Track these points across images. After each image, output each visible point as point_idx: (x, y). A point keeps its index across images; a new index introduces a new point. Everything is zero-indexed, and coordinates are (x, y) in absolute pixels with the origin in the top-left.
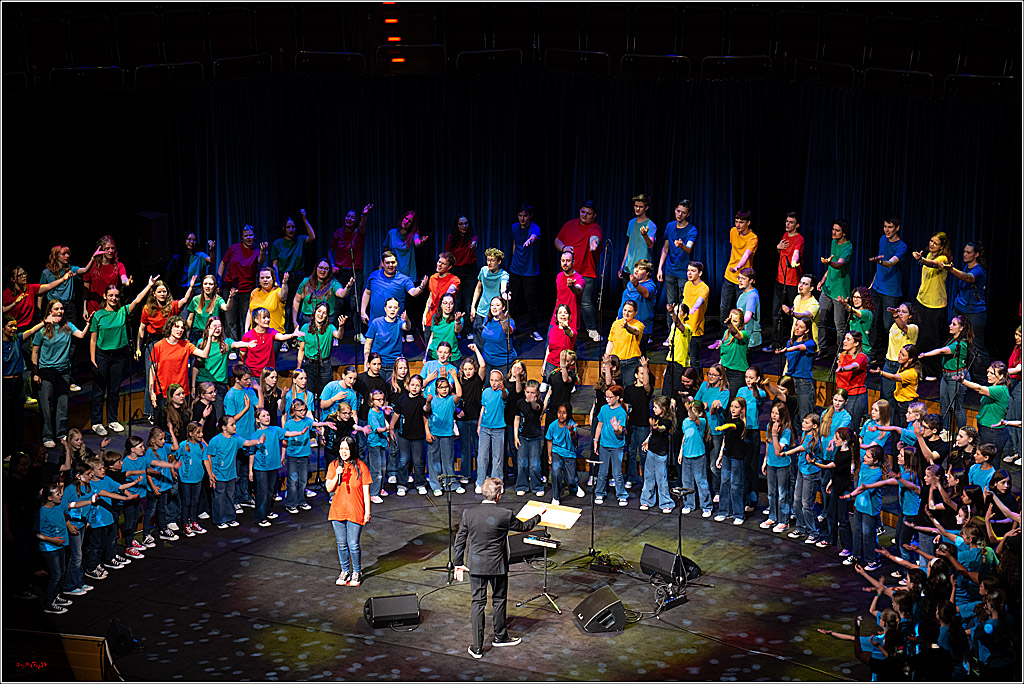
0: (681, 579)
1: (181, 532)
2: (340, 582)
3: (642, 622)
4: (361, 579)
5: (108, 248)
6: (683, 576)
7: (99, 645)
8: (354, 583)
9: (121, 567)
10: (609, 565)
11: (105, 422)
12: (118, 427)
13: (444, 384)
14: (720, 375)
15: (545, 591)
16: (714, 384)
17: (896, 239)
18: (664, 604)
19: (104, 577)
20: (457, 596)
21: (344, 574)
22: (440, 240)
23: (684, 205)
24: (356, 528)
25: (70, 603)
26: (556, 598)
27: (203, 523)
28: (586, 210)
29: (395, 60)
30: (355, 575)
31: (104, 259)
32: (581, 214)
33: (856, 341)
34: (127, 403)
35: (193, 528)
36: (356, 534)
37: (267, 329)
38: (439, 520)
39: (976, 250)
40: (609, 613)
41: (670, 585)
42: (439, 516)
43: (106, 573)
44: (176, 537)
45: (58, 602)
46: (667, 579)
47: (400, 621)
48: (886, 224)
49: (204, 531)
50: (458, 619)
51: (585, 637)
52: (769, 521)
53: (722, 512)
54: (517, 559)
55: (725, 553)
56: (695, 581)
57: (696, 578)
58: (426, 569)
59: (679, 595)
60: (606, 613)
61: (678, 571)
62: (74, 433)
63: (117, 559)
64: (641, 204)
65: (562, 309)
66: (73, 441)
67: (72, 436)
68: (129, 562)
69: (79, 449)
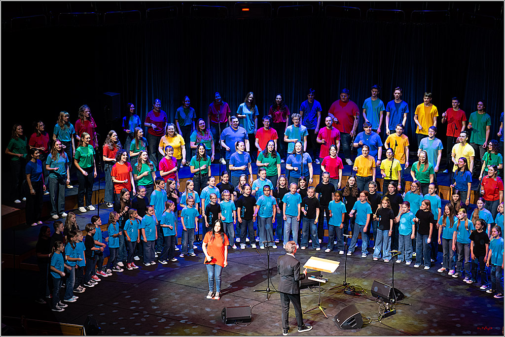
0: (393, 301)
2: (209, 297)
3: (372, 324)
4: (220, 296)
5: (87, 112)
6: (394, 298)
7: (80, 329)
8: (217, 298)
9: (93, 286)
10: (354, 291)
11: (85, 205)
12: (92, 208)
13: (267, 189)
14: (418, 187)
15: (319, 305)
16: (414, 192)
18: (384, 314)
19: (83, 291)
20: (272, 306)
21: (211, 293)
22: (266, 109)
24: (220, 268)
25: (66, 306)
26: (325, 309)
27: (137, 263)
28: (344, 94)
29: (244, 10)
30: (217, 294)
31: (85, 118)
32: (341, 97)
34: (97, 195)
35: (132, 266)
36: (220, 271)
37: (171, 157)
38: (262, 263)
40: (354, 319)
41: (387, 304)
42: (262, 261)
43: (84, 289)
44: (122, 270)
45: (59, 305)
46: (386, 300)
47: (241, 320)
49: (137, 267)
50: (272, 319)
51: (340, 332)
52: (443, 268)
53: (417, 263)
54: (304, 287)
56: (401, 301)
57: (402, 299)
58: (256, 291)
59: (392, 309)
60: (352, 319)
61: (391, 296)
62: (72, 215)
63: (91, 282)
64: (376, 90)
65: (333, 148)
66: (72, 219)
67: (71, 216)
68: (97, 283)
69: (74, 223)
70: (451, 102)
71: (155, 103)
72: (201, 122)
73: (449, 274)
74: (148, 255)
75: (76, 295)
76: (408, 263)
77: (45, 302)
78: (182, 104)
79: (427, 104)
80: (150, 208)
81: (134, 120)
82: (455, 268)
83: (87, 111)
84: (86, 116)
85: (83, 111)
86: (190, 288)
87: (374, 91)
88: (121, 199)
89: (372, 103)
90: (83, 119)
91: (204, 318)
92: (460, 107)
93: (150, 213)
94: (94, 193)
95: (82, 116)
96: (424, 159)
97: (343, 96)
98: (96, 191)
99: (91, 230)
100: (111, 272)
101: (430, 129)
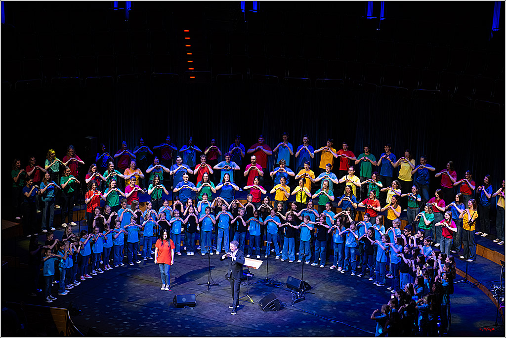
0: (303, 290)
2: (162, 288)
3: (286, 308)
7: (65, 312)
8: (167, 289)
10: (274, 284)
12: (74, 224)
15: (247, 294)
17: (390, 153)
18: (295, 300)
20: (212, 295)
21: (164, 285)
23: (306, 136)
24: (168, 266)
26: (252, 297)
28: (261, 138)
30: (167, 286)
36: (168, 269)
39: (425, 159)
40: (273, 303)
41: (298, 293)
45: (50, 298)
46: (297, 290)
47: (188, 305)
51: (263, 313)
55: (321, 280)
56: (308, 291)
58: (199, 284)
59: (302, 297)
61: (302, 287)
64: (286, 136)
65: (256, 179)
70: (342, 146)
72: (156, 159)
80: (118, 223)
82: (343, 266)
83: (71, 150)
85: (69, 151)
87: (285, 137)
97: (260, 140)
101: (327, 167)
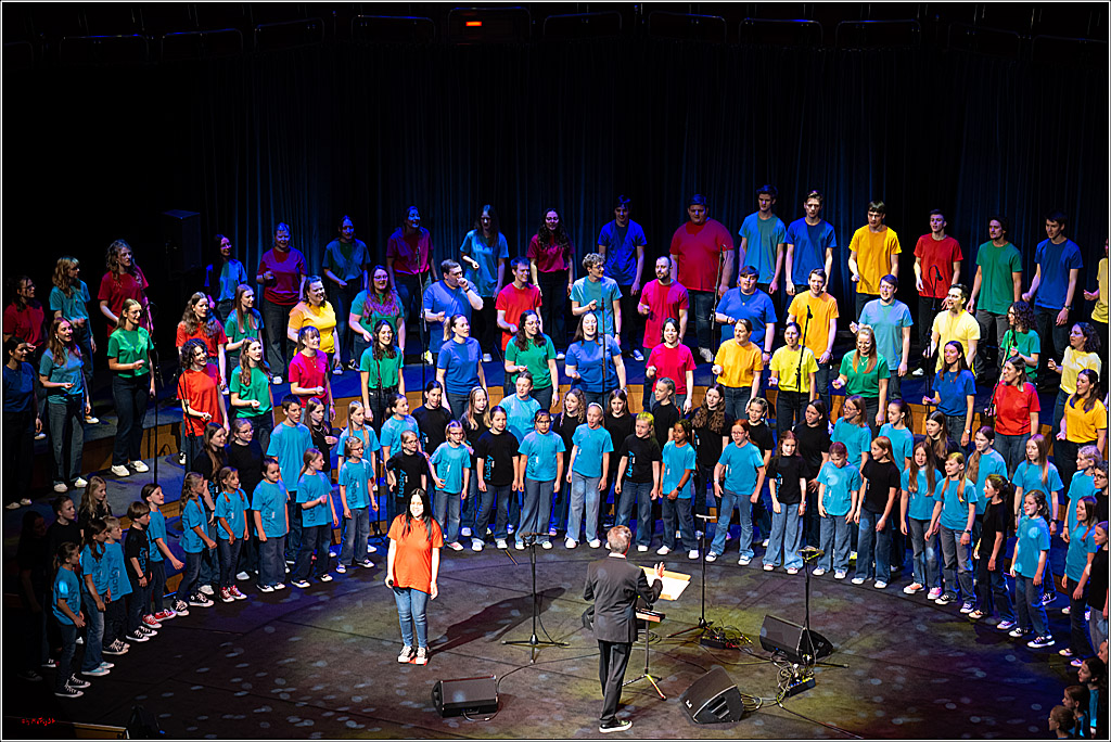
0: (809, 658)
1: (217, 597)
2: (403, 658)
3: (762, 710)
4: (428, 655)
5: (125, 254)
6: (811, 653)
7: (118, 737)
8: (421, 660)
9: (146, 639)
12: (141, 467)
14: (858, 409)
15: (647, 672)
16: (850, 419)
17: (1061, 240)
18: (788, 688)
19: (125, 651)
20: (544, 676)
21: (407, 649)
22: (523, 240)
23: (814, 197)
24: (421, 597)
25: (87, 684)
26: (660, 680)
27: (242, 586)
28: (696, 207)
29: (470, 24)
30: (421, 651)
31: (121, 268)
33: (1018, 370)
34: (153, 438)
35: (232, 593)
36: (422, 603)
37: (316, 351)
38: (520, 581)
40: (723, 700)
41: (796, 666)
42: (521, 577)
43: (127, 646)
44: (211, 603)
45: (71, 683)
46: (793, 658)
48: (1048, 222)
49: (244, 596)
50: (544, 705)
51: (694, 729)
52: (914, 584)
53: (858, 574)
56: (826, 660)
57: (827, 655)
58: (507, 643)
59: (806, 677)
60: (719, 700)
61: (805, 648)
62: (98, 483)
63: (141, 631)
64: (767, 197)
65: (670, 326)
66: (97, 492)
67: (95, 486)
68: (154, 633)
69: (101, 502)
70: (929, 220)
71: (276, 234)
72: (379, 272)
73: (930, 596)
74: (271, 569)
75: (109, 659)
76: (839, 575)
77: (39, 678)
78: (337, 235)
79: (875, 228)
80: (272, 466)
81: (232, 271)
82: (943, 585)
83: (124, 252)
84: (123, 265)
85: (116, 254)
86: (361, 639)
87: (764, 200)
88: (208, 446)
89: (761, 225)
90: (117, 272)
91: (394, 705)
92: (948, 231)
93: (272, 476)
94: (145, 432)
95: (114, 264)
96: (868, 346)
97: (696, 212)
98: (149, 429)
99: (139, 516)
100: (187, 609)
101: (884, 283)
